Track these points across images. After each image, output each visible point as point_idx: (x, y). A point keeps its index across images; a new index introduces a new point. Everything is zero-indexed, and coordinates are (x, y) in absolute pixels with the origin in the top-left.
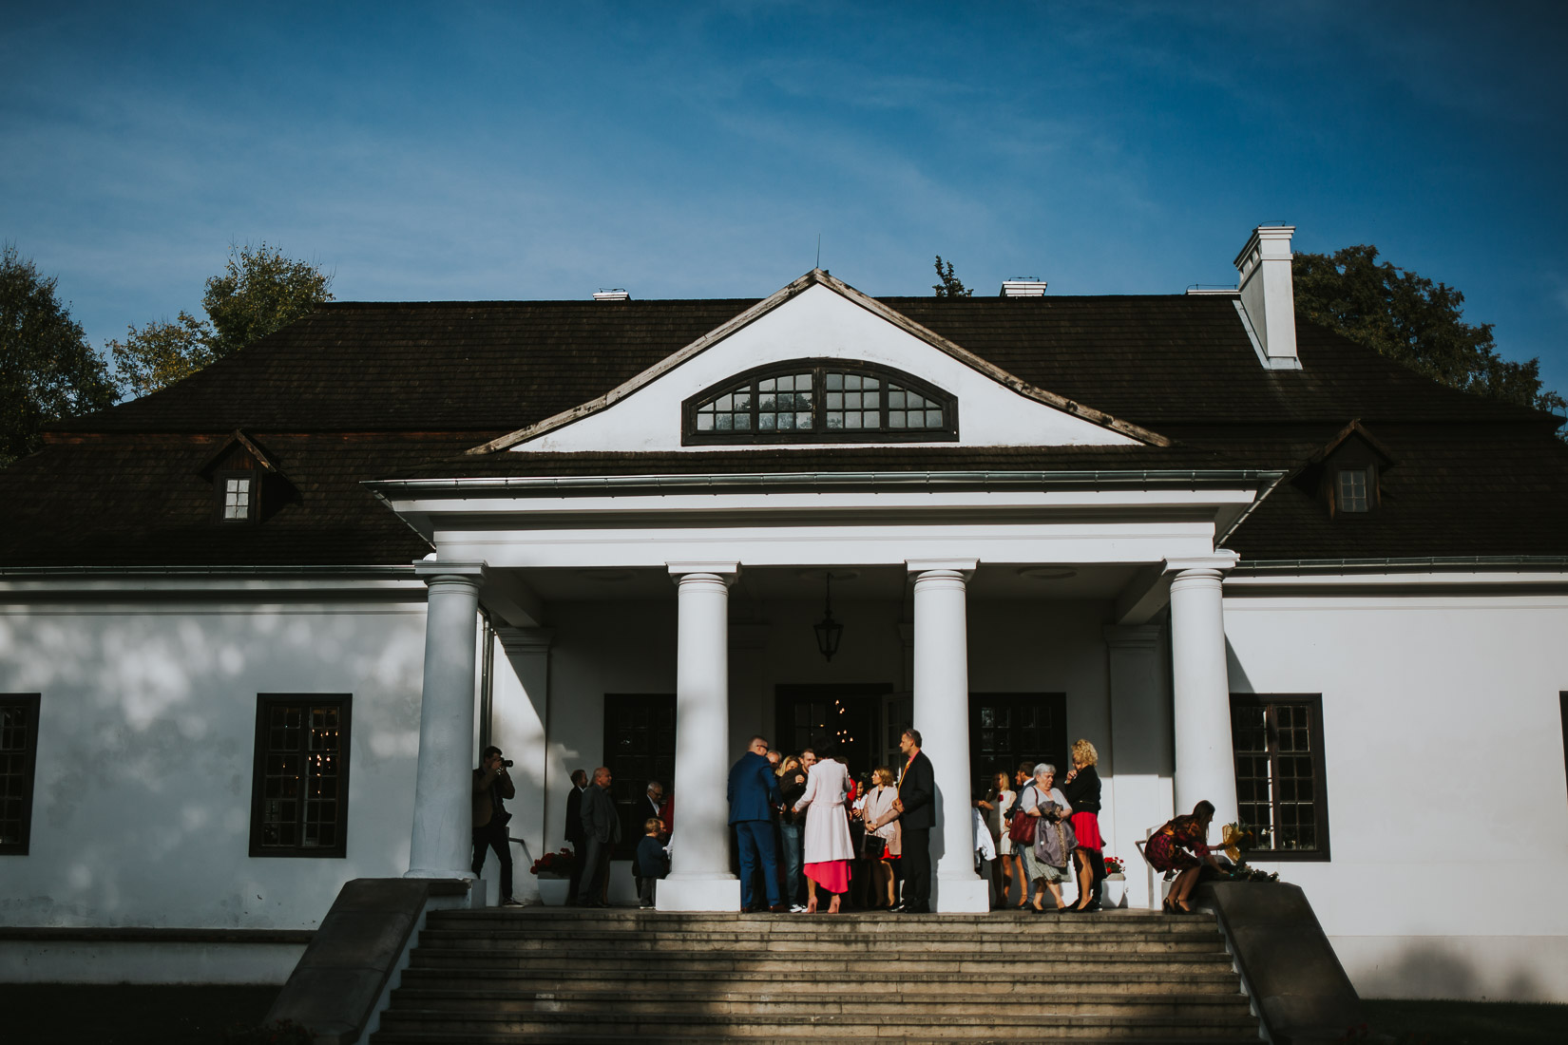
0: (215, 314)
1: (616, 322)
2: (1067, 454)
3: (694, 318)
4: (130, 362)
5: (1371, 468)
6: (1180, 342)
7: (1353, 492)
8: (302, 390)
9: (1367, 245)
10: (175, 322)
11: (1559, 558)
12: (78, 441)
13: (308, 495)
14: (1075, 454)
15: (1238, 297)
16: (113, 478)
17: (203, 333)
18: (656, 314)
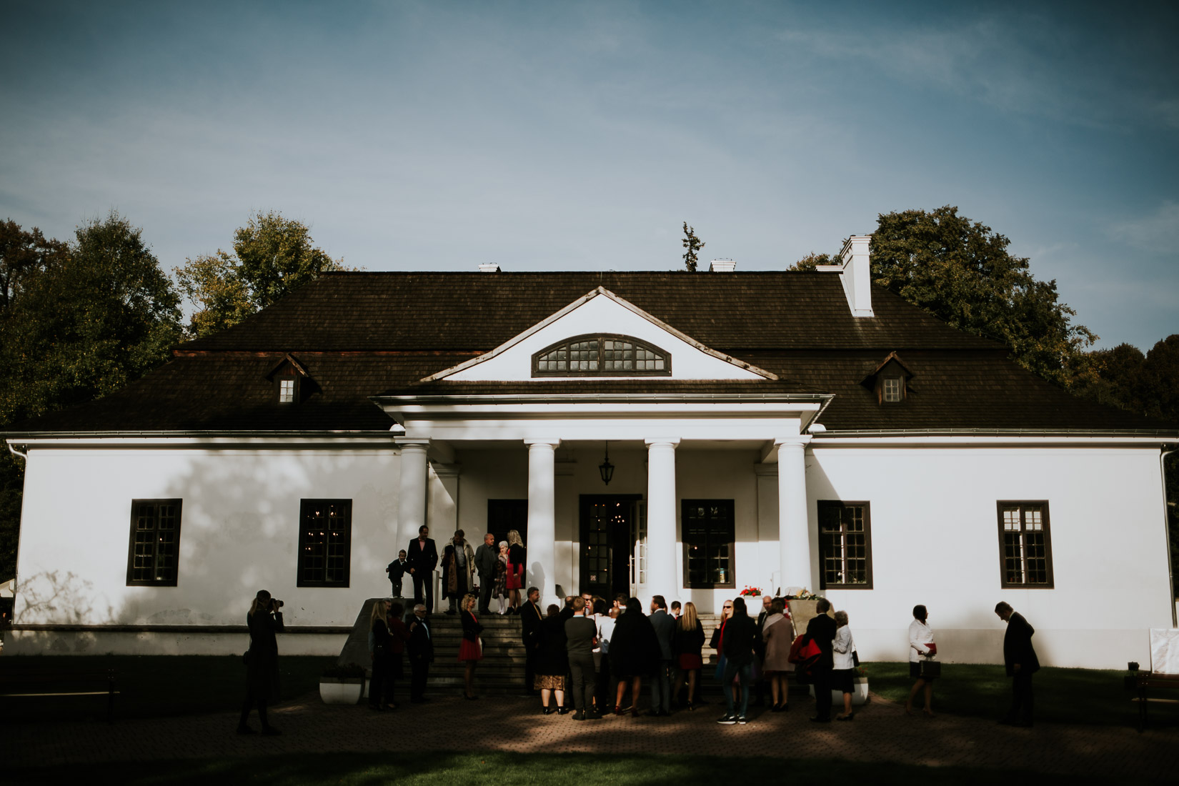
0: (241, 252)
1: (492, 285)
2: (726, 384)
3: (537, 282)
4: (186, 280)
5: (902, 378)
6: (808, 300)
7: (892, 390)
8: (317, 325)
9: (951, 207)
10: (214, 255)
11: (995, 430)
12: (193, 355)
13: (324, 388)
14: (730, 384)
15: (842, 273)
16: (215, 378)
17: (231, 262)
18: (514, 280)
